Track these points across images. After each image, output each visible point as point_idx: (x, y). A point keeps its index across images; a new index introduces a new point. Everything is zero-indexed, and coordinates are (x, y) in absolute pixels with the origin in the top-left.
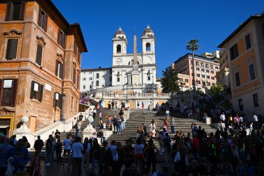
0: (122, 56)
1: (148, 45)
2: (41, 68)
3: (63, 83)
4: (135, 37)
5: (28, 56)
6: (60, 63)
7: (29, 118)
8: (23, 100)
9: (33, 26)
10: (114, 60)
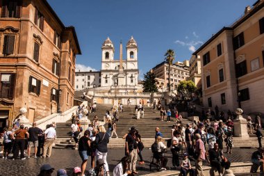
0: (110, 62)
1: (132, 53)
2: (38, 65)
3: (59, 80)
4: (121, 45)
5: (25, 52)
6: (56, 62)
7: (28, 110)
8: (21, 93)
9: (30, 24)
10: (103, 65)
